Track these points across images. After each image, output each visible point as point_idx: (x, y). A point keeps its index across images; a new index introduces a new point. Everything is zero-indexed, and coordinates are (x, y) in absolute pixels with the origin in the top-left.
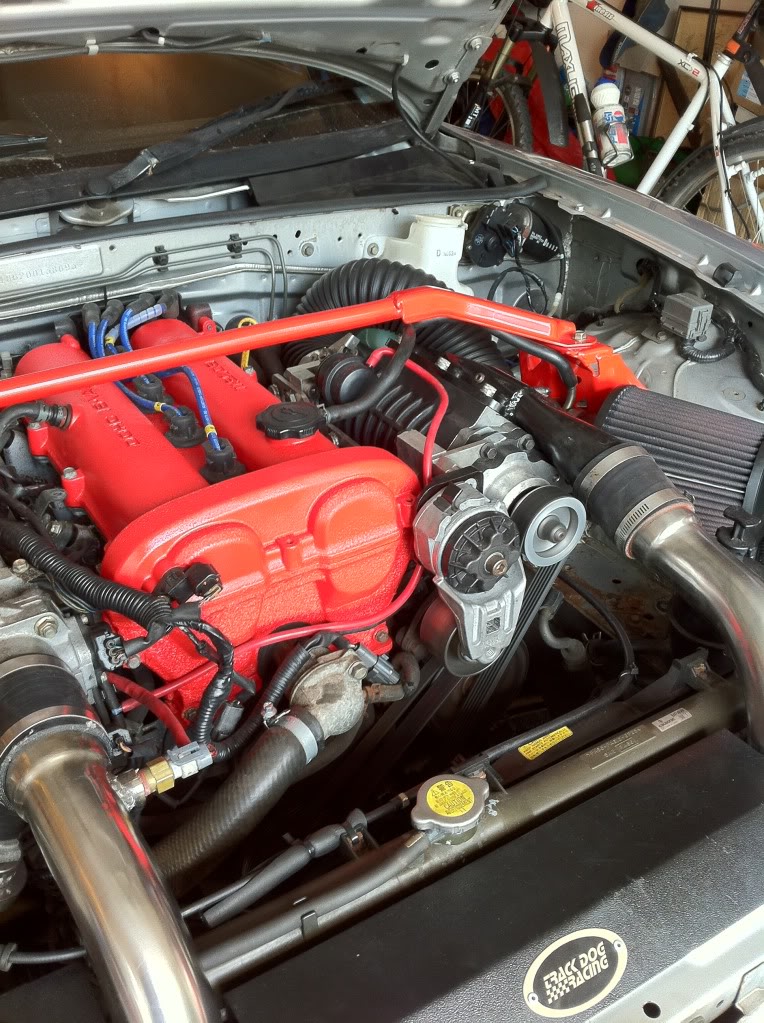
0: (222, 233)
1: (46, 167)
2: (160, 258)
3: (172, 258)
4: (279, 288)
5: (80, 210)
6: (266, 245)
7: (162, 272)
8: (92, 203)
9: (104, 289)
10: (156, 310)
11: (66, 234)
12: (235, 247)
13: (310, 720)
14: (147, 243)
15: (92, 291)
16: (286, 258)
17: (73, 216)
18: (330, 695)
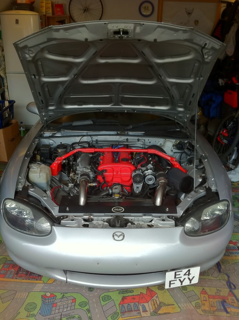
0: (137, 138)
1: (119, 125)
2: (127, 140)
3: (129, 140)
4: (144, 147)
5: (120, 132)
6: (143, 141)
7: (127, 142)
8: (122, 131)
9: (119, 142)
10: (123, 146)
11: (117, 135)
12: (138, 140)
13: (112, 190)
14: (126, 137)
15: (117, 142)
16: (146, 143)
17: (119, 133)
18: (116, 188)
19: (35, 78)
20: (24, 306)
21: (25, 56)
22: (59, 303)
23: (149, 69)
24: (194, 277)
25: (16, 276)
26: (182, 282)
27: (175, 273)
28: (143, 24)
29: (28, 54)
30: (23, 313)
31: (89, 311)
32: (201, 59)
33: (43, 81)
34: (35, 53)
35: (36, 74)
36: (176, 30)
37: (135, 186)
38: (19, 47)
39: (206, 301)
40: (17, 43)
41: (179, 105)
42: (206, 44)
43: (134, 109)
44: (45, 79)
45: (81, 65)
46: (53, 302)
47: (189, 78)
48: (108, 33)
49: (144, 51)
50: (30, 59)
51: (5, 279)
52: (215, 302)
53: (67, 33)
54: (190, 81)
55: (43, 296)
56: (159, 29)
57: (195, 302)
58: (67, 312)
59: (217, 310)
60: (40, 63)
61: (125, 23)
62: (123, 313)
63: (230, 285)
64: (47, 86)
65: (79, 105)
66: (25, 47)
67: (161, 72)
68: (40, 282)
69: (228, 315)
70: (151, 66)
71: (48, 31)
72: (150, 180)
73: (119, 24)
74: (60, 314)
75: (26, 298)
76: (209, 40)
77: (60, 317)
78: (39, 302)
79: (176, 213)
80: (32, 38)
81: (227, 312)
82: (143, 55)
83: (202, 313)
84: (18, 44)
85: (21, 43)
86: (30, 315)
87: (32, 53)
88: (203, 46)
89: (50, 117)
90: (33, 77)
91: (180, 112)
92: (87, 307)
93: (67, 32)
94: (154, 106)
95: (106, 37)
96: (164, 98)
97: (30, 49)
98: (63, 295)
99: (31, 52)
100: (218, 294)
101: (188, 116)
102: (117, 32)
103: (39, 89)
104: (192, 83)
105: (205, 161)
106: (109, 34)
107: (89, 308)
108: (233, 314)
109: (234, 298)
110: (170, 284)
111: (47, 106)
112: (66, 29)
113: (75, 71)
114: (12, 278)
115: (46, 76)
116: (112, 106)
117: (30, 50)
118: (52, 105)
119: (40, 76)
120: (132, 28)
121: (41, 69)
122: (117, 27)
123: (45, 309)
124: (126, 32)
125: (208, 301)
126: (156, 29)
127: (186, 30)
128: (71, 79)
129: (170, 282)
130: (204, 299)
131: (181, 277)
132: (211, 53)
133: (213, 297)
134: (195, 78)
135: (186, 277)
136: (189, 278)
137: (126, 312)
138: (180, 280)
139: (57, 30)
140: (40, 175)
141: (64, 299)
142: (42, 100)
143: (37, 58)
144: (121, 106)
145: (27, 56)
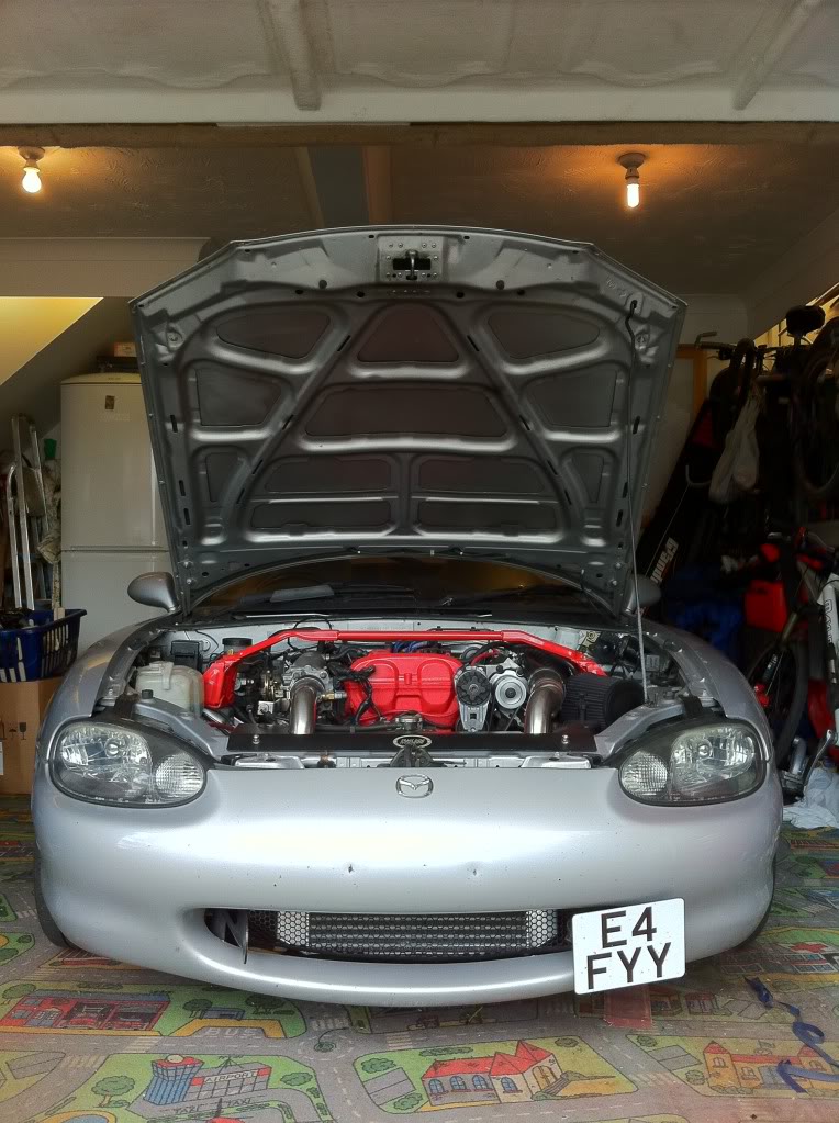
0: (469, 625)
2: (439, 629)
14: (434, 625)
19: (175, 429)
20: (92, 1083)
21: (156, 349)
22: (213, 1078)
23: (493, 400)
24: (667, 946)
25: (64, 1021)
26: (629, 966)
27: (604, 918)
28: (467, 238)
29: (166, 345)
30: (86, 1100)
31: (316, 1092)
32: (627, 360)
33: (197, 441)
34: (185, 337)
35: (178, 414)
36: (553, 255)
37: (465, 711)
38: (143, 315)
39: (725, 1066)
40: (140, 303)
41: (588, 526)
42: (634, 303)
43: (455, 547)
44: (203, 436)
45: (306, 386)
46: (191, 1075)
47: (606, 429)
48: (377, 265)
49: (473, 336)
50: (168, 357)
51: (27, 1030)
52: (756, 1071)
53: (274, 266)
54: (610, 438)
55: (154, 1064)
56: (506, 252)
57: (685, 1071)
58: (242, 1097)
59: (764, 1085)
60: (192, 379)
61: (421, 234)
62: (435, 1095)
63: (807, 1033)
64: (206, 461)
65: (293, 533)
66: (162, 317)
67: (526, 407)
68: (148, 1033)
69: (801, 1095)
70: (495, 388)
71: (227, 260)
72: (511, 694)
73: (406, 238)
74: (217, 1100)
75: (97, 1066)
76: (641, 289)
77: (215, 1107)
78: (143, 1076)
79: (596, 750)
80: (180, 286)
81: (799, 1089)
82: (470, 350)
83: (710, 1092)
84: (141, 306)
85: (150, 302)
86: (109, 1102)
87: (176, 340)
88: (628, 308)
89: (205, 574)
90: (169, 426)
91: (594, 552)
92: (312, 1084)
93: (273, 263)
94: (515, 533)
95: (373, 279)
96: (541, 505)
97: (173, 325)
98: (227, 1061)
99: (172, 336)
100: (766, 1053)
101: (618, 565)
102: (400, 263)
103: (180, 470)
104: (614, 443)
105: (679, 654)
106: (381, 267)
107: (316, 1086)
108: (820, 1093)
109: (821, 1060)
110: (591, 972)
111: (202, 532)
112: (273, 253)
113: (287, 406)
114: (51, 1027)
115: (207, 426)
116: (390, 534)
117: (173, 330)
118: (214, 533)
119: (189, 426)
120: (440, 248)
121: (193, 402)
122: (401, 246)
123: (162, 1090)
124: (424, 263)
125: (731, 1067)
126: (500, 251)
127: (575, 252)
128: (274, 434)
129: (590, 959)
130: (717, 1064)
131: (624, 943)
132: (653, 337)
133: (750, 1059)
134: (621, 427)
135: (642, 941)
136: (651, 949)
137: (445, 1092)
138: (621, 954)
139: (250, 255)
140: (173, 681)
141: (230, 1069)
142: (186, 511)
143: (187, 358)
144: (417, 534)
145: (162, 349)
